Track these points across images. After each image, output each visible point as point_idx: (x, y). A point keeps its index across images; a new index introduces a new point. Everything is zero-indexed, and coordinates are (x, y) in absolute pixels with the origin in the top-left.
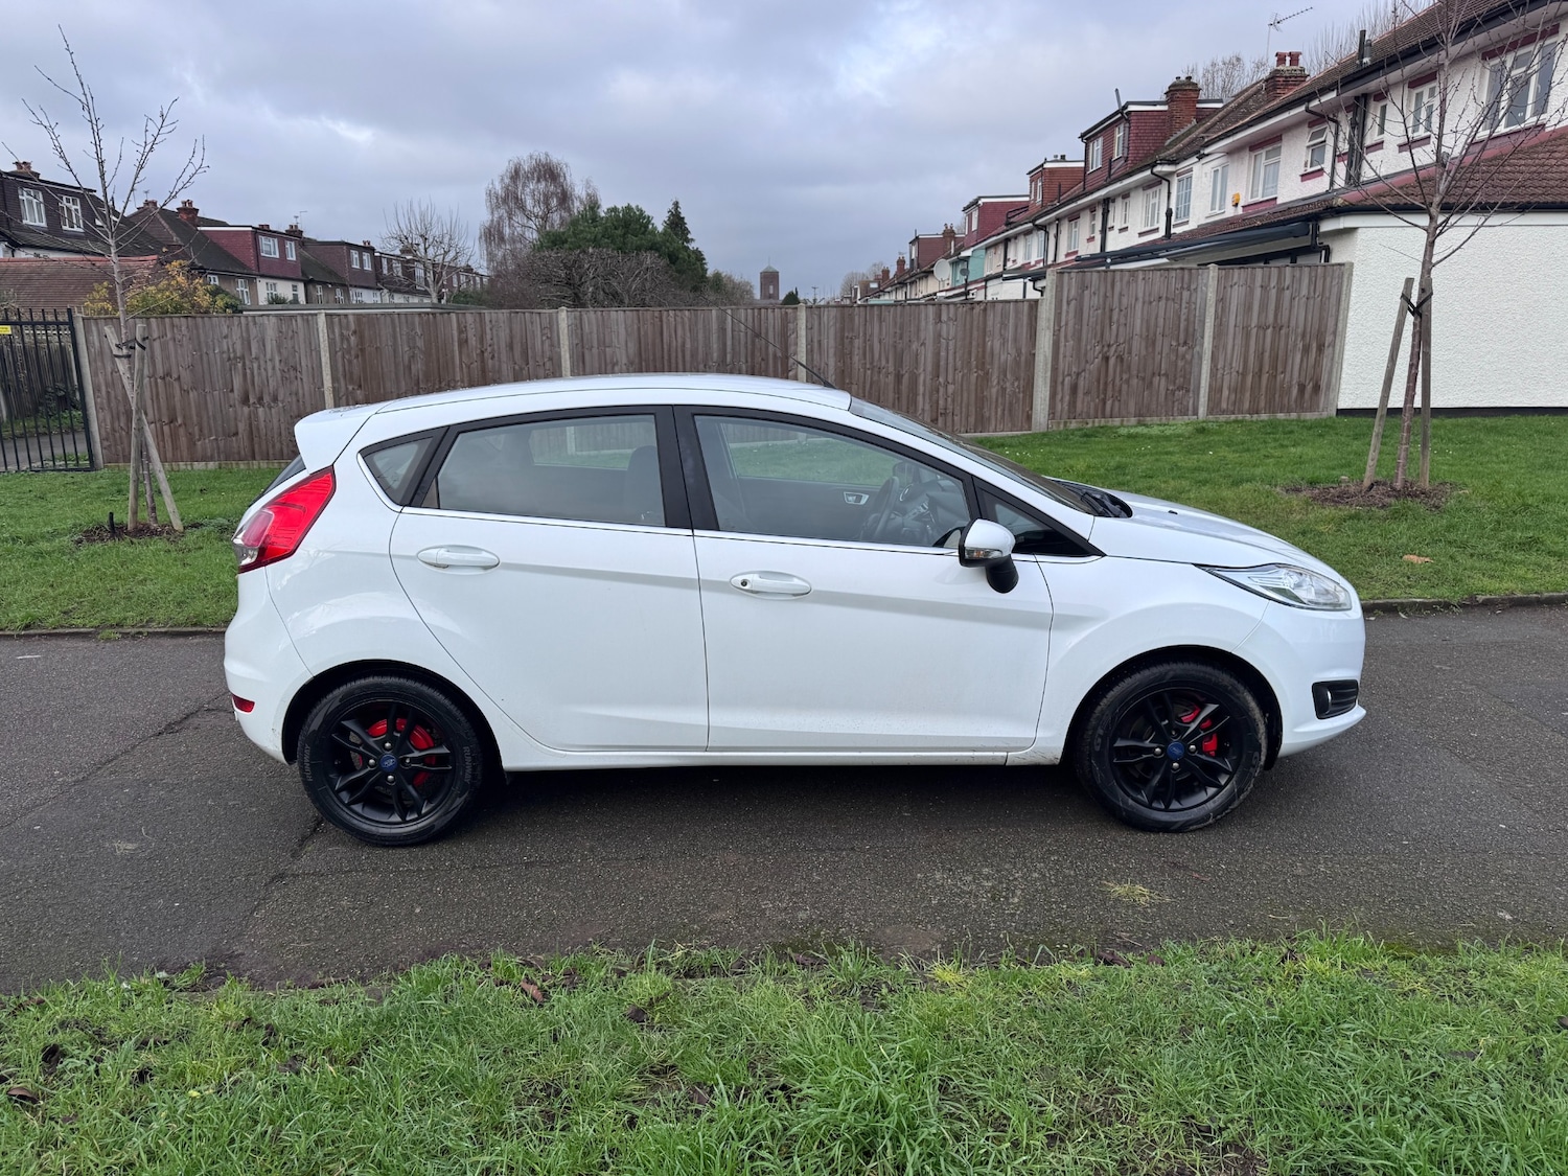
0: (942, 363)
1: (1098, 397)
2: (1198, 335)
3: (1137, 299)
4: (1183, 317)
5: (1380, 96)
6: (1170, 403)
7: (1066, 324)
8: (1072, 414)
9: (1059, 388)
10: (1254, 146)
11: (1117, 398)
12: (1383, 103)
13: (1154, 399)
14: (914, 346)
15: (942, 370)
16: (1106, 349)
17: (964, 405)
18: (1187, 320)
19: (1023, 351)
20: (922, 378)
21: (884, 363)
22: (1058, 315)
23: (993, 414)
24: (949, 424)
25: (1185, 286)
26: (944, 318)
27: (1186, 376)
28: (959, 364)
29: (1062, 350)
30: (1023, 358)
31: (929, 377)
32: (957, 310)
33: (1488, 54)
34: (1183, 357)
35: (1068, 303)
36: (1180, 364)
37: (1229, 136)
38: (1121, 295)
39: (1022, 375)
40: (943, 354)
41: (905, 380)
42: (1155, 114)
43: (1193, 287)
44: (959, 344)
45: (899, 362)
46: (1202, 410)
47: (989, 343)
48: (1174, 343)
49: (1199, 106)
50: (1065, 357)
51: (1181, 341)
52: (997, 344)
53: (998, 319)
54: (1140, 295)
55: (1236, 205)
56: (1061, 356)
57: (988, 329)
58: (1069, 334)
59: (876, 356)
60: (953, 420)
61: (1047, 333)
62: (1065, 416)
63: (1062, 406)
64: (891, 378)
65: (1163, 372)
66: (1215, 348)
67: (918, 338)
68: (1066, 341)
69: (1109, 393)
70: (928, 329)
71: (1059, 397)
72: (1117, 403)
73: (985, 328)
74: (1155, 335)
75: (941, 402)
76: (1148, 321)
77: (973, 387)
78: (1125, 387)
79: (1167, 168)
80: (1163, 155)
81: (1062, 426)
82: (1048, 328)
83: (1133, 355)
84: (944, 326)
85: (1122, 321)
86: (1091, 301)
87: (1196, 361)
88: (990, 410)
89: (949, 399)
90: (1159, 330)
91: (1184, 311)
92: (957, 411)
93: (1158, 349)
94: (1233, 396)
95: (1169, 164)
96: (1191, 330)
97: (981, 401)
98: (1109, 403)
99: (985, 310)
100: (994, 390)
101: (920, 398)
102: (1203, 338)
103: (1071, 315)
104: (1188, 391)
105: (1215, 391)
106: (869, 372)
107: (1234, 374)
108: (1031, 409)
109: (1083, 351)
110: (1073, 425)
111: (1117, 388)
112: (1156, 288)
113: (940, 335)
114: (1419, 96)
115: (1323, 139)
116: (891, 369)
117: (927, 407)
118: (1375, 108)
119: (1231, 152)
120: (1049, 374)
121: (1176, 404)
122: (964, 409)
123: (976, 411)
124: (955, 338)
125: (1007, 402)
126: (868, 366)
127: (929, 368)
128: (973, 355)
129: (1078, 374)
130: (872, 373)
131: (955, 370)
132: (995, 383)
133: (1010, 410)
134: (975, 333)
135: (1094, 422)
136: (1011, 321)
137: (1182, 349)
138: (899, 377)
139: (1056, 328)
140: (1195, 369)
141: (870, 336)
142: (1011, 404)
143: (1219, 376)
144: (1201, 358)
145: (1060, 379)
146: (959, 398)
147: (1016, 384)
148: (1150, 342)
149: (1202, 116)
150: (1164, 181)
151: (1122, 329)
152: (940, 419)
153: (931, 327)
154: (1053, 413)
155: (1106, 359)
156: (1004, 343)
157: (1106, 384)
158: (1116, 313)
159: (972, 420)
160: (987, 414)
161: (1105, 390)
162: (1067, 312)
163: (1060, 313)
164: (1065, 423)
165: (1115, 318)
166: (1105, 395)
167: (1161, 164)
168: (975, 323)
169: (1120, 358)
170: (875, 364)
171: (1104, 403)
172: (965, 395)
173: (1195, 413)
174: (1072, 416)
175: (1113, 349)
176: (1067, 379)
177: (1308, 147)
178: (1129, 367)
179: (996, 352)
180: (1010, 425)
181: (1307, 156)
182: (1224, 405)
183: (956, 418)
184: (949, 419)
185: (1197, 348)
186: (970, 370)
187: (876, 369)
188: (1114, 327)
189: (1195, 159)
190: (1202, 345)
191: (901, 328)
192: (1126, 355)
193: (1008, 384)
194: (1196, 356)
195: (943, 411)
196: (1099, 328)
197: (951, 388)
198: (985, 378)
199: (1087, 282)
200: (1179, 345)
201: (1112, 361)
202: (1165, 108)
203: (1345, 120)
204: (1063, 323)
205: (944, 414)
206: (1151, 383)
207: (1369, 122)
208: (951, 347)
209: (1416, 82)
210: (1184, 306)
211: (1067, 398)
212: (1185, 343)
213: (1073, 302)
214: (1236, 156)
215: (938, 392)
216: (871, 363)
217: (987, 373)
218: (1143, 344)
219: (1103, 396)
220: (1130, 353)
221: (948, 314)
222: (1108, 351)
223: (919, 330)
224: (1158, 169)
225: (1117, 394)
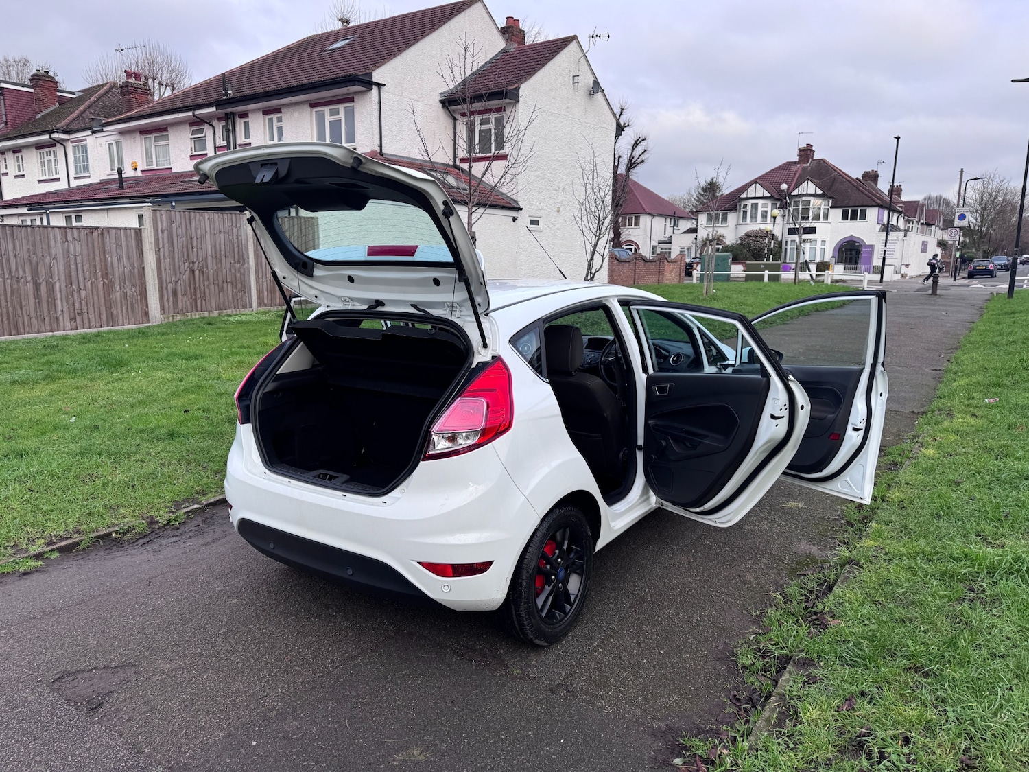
0: (73, 274)
1: (191, 298)
2: (245, 256)
3: (206, 232)
4: (235, 245)
5: (244, 115)
6: (236, 301)
7: (163, 247)
8: (176, 310)
9: (165, 292)
10: (144, 131)
11: (203, 298)
12: (246, 120)
13: (226, 298)
14: (47, 260)
15: (74, 279)
16: (191, 265)
17: (95, 306)
18: (238, 246)
19: (136, 265)
20: (57, 286)
21: (21, 273)
22: (157, 240)
23: (120, 312)
24: (86, 321)
25: (234, 225)
26: (70, 238)
27: (243, 286)
28: (87, 274)
29: (163, 265)
30: (136, 270)
31: (63, 285)
32: (80, 232)
33: (313, 105)
34: (239, 271)
35: (163, 232)
36: (238, 275)
37: (125, 122)
38: (196, 229)
39: (137, 282)
40: (73, 266)
41: (43, 287)
42: (24, 93)
43: (238, 225)
44: (85, 259)
45: (35, 273)
46: (255, 304)
47: (109, 259)
48: (233, 262)
49: (58, 93)
50: (165, 270)
51: (237, 261)
52: (115, 260)
53: (113, 241)
54: (208, 229)
55: (135, 169)
56: (163, 269)
57: (106, 249)
58: (167, 254)
59: (13, 267)
60: (89, 319)
61: (151, 253)
62: (172, 312)
63: (169, 305)
64: (30, 286)
65: (228, 280)
66: (256, 265)
67: (50, 254)
68: (165, 259)
69: (198, 295)
70: (57, 247)
71: (166, 298)
72: (204, 302)
73: (104, 248)
74: (220, 255)
75: (77, 305)
76: (215, 246)
77: (101, 293)
78: (207, 290)
79: (62, 136)
80: (58, 126)
81: (171, 318)
82: (152, 249)
83: (209, 269)
84: (71, 244)
85: (199, 246)
86: (178, 231)
87: (246, 273)
88: (117, 309)
89: (83, 302)
90: (223, 253)
91: (235, 241)
92: (91, 310)
93: (224, 265)
94: (270, 295)
95: (64, 134)
96: (241, 253)
97: (109, 303)
98: (199, 301)
99: (102, 233)
100: (118, 294)
101: (58, 302)
102: (248, 258)
103: (166, 241)
104: (245, 293)
105: (260, 292)
106: (9, 281)
107: (269, 281)
108: (147, 307)
109: (177, 266)
110: (178, 318)
111: (202, 291)
112: (217, 225)
113: (68, 252)
114: (271, 120)
115: (203, 135)
116: (29, 278)
117: (65, 309)
118: (240, 124)
119: (122, 133)
120: (156, 282)
121: (239, 301)
122: (96, 309)
123: (106, 311)
124: (81, 254)
125: (129, 302)
126: (7, 276)
127: (63, 278)
128: (98, 268)
129: (176, 282)
130: (11, 283)
131: (85, 279)
132: (118, 288)
133: (132, 309)
134: (97, 252)
135: (191, 315)
136: (124, 243)
137: (238, 266)
138: (37, 286)
139: (157, 250)
140: (247, 279)
141: (5, 251)
142: (132, 304)
143: (260, 282)
144: (249, 272)
145: (165, 285)
146: (91, 300)
147: (134, 289)
148: (218, 260)
149: (63, 102)
150: (58, 145)
151: (200, 251)
152: (78, 318)
153: (59, 245)
154: (163, 310)
155: (193, 272)
156: (120, 259)
157: (195, 288)
158: (194, 239)
159: (104, 317)
160: (115, 312)
161: (195, 292)
162: (163, 238)
163: (158, 239)
164: (173, 316)
165: (194, 244)
166: (196, 296)
167: (58, 132)
168: (96, 244)
169: (201, 271)
170: (13, 274)
171: (196, 302)
172: (96, 298)
173: (251, 306)
174: (176, 311)
175: (196, 264)
176: (169, 285)
177: (191, 139)
178: (208, 277)
179: (115, 265)
180: (133, 320)
181: (191, 143)
182: (266, 301)
183: (90, 316)
184: (85, 317)
185: (246, 265)
186: (97, 279)
187: (15, 279)
188: (195, 250)
189: (89, 133)
190: (248, 263)
191: (34, 245)
192: (205, 269)
193: (128, 289)
194: (246, 270)
195: (79, 312)
196: (185, 250)
197: (83, 293)
198: (109, 286)
199: (173, 219)
200: (235, 263)
201: (197, 273)
202: (32, 90)
203: (219, 127)
204: (161, 246)
205: (81, 314)
206: (223, 287)
207: (237, 129)
208: (79, 261)
209: (267, 112)
210: (235, 237)
211: (171, 299)
212: (239, 261)
213: (166, 231)
214: (128, 137)
215: (73, 296)
216: (10, 274)
217: (111, 282)
218: (214, 262)
219: (194, 297)
220: (207, 267)
221: (73, 235)
222: (193, 266)
223: (49, 247)
224: (55, 136)
225: (203, 295)
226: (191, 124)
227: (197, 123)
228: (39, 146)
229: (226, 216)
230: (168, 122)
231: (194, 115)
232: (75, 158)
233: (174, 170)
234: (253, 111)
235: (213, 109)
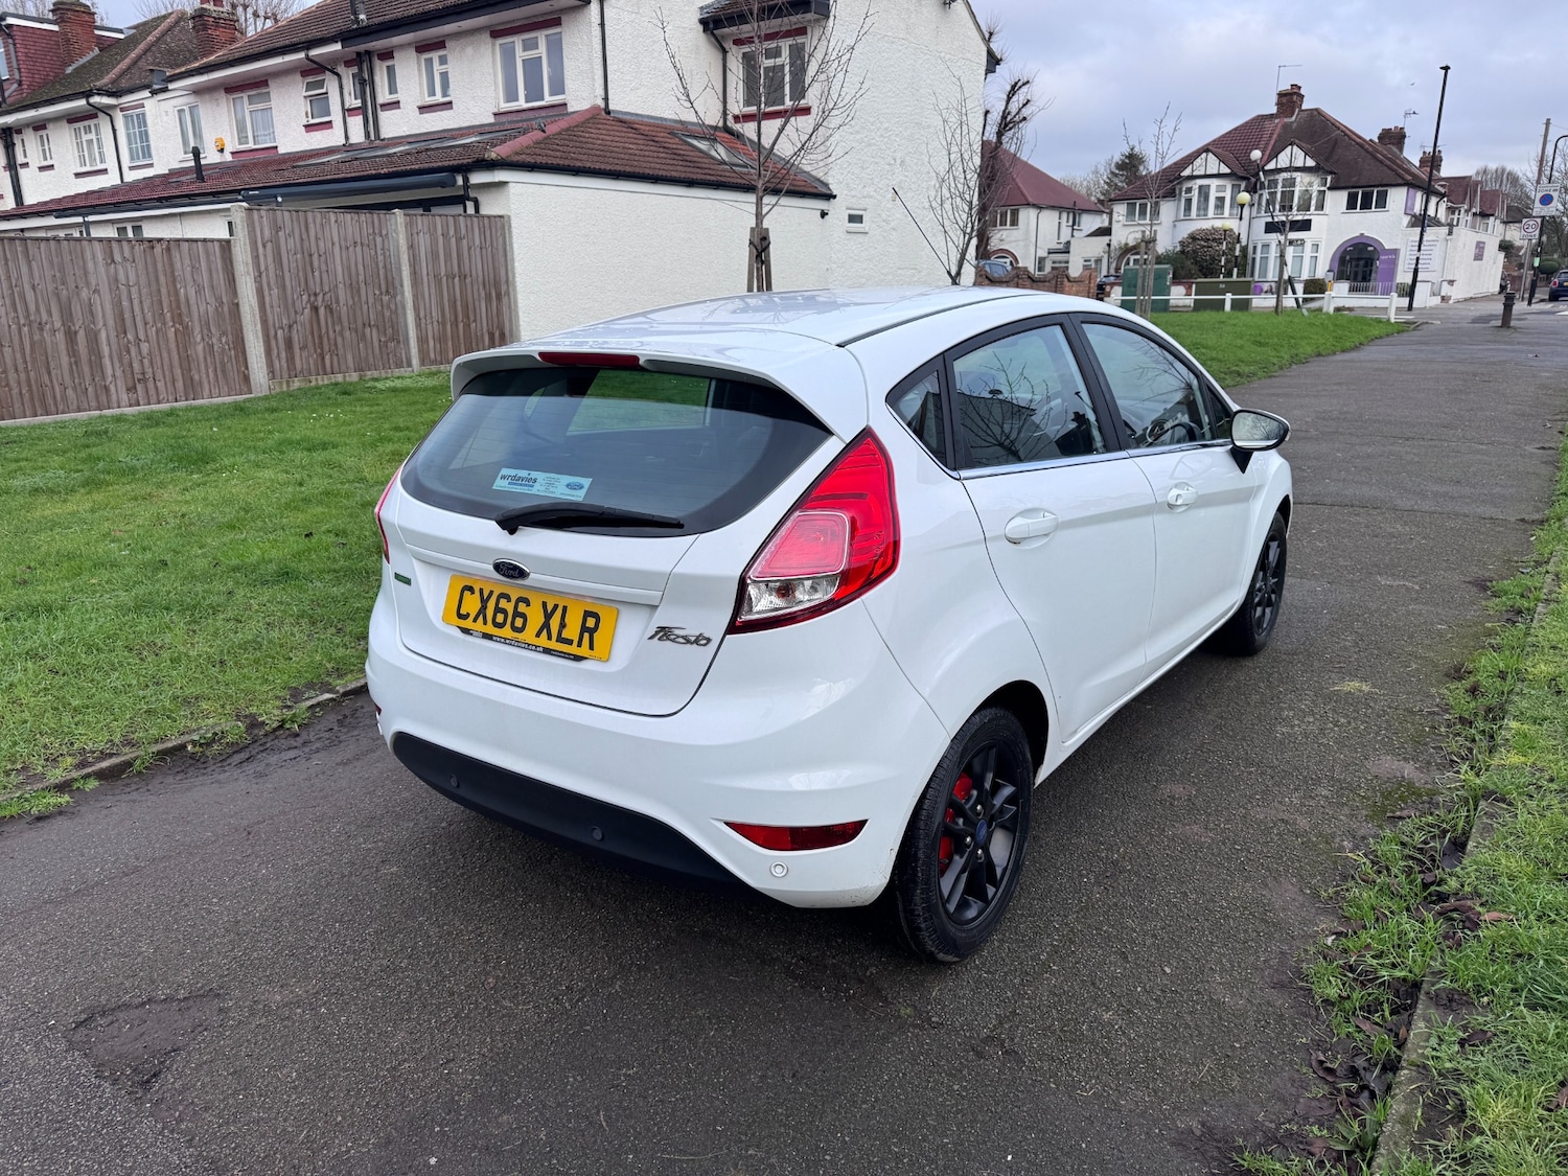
0: (127, 315)
1: (315, 352)
2: (397, 284)
3: (333, 244)
4: (381, 265)
5: (387, 55)
6: (385, 357)
7: (267, 269)
8: (292, 372)
9: (273, 343)
10: (232, 88)
11: (334, 351)
12: (389, 63)
13: (370, 351)
14: (84, 294)
15: (129, 323)
16: (312, 299)
17: (166, 368)
18: (385, 267)
19: (224, 300)
20: (103, 335)
21: (45, 317)
22: (256, 258)
23: (204, 376)
24: (152, 392)
25: (377, 231)
26: (118, 257)
27: (396, 331)
28: (149, 316)
29: (267, 299)
30: (226, 309)
31: (113, 334)
32: (133, 247)
33: (496, 34)
34: (389, 307)
35: (264, 246)
36: (387, 314)
37: (202, 74)
38: (317, 239)
39: (229, 328)
40: (125, 304)
41: (81, 337)
42: (44, 33)
43: (384, 233)
44: (144, 291)
45: (67, 315)
46: (415, 361)
47: (182, 290)
48: (377, 292)
49: (97, 32)
50: (272, 307)
51: (384, 290)
52: (192, 292)
53: (187, 261)
54: (336, 239)
55: (222, 150)
56: (268, 306)
57: (176, 274)
58: (272, 282)
59: (32, 308)
60: (156, 388)
61: (248, 279)
62: (286, 376)
63: (281, 364)
64: (60, 336)
65: (372, 323)
66: (415, 297)
67: (88, 284)
68: (270, 289)
69: (326, 348)
70: (99, 272)
71: (275, 352)
72: (335, 358)
73: (173, 272)
74: (358, 282)
75: (136, 366)
76: (349, 268)
77: (173, 346)
78: (339, 340)
79: (106, 100)
80: (98, 84)
81: (285, 386)
82: (248, 273)
83: (341, 304)
84: (120, 267)
85: (324, 267)
86: (288, 244)
87: (400, 311)
88: (199, 372)
89: (146, 361)
90: (361, 278)
91: (380, 258)
92: (159, 375)
93: (364, 299)
94: (438, 346)
95: (109, 96)
96: (390, 278)
97: (187, 362)
98: (327, 357)
99: (168, 249)
100: (200, 348)
101: (107, 362)
102: (402, 286)
103: (270, 259)
104: (399, 342)
105: (422, 340)
106: (26, 329)
107: (435, 323)
108: (247, 368)
109: (290, 301)
110: (296, 384)
111: (332, 342)
112: (350, 232)
113: (117, 280)
114: (429, 62)
115: (323, 91)
116: (58, 324)
117: (119, 373)
118: (381, 70)
119: (198, 91)
120: (259, 327)
121: (391, 356)
122: (167, 373)
123: (183, 374)
124: (137, 283)
125: (218, 361)
126: (22, 322)
127: (111, 323)
128: (165, 305)
129: (290, 327)
130: (30, 331)
131: (146, 324)
132: (199, 338)
133: (224, 372)
134: (162, 279)
135: (317, 379)
136: (203, 264)
137: (386, 298)
138: (71, 336)
139: (257, 274)
140: (401, 320)
141: (17, 280)
142: (223, 364)
143: (423, 325)
144: (404, 308)
145: (272, 333)
146: (158, 358)
147: (224, 340)
148: (354, 289)
149: (107, 46)
150: (101, 115)
151: (325, 276)
152: (139, 387)
153: (102, 269)
154: (273, 372)
155: (315, 309)
156: (199, 290)
157: (320, 337)
158: (315, 257)
159: (180, 384)
160: (196, 377)
161: (321, 343)
162: (265, 256)
163: (258, 256)
164: (288, 382)
165: (316, 264)
166: (322, 350)
167: (99, 94)
168: (160, 266)
169: (329, 308)
170: (32, 318)
171: (323, 358)
172: (165, 355)
173: (409, 365)
174: (293, 374)
175: (320, 298)
176: (280, 332)
177: (305, 97)
178: (340, 318)
179: (193, 301)
180: (226, 389)
181: (306, 105)
182: (432, 356)
183: (159, 384)
184: (151, 385)
185: (399, 298)
186: (164, 324)
187: (35, 325)
188: (317, 274)
189: (146, 93)
190: (403, 293)
191: (62, 270)
192: (334, 306)
193: (214, 340)
194: (399, 304)
195: (140, 377)
196: (301, 274)
197: (145, 347)
198: (184, 334)
199: (280, 223)
200: (381, 294)
201: (322, 311)
202: (55, 28)
203: (348, 75)
204: (263, 268)
205: (144, 380)
206: (364, 334)
207: (377, 79)
208: (135, 296)
209: (422, 48)
210: (379, 252)
211: (283, 355)
212: (387, 291)
213: (269, 244)
214: (207, 97)
215: (128, 352)
216: (28, 316)
217: (187, 327)
218: (349, 293)
219: (319, 351)
220: (338, 302)
221: (122, 252)
222: (316, 300)
223: (86, 273)
224: (96, 100)
225: (333, 348)
226: (305, 73)
227: (314, 71)
228: (73, 118)
229: (364, 217)
230: (269, 70)
231: (307, 57)
232: (128, 135)
233: (282, 150)
234: (402, 46)
235: (338, 47)
